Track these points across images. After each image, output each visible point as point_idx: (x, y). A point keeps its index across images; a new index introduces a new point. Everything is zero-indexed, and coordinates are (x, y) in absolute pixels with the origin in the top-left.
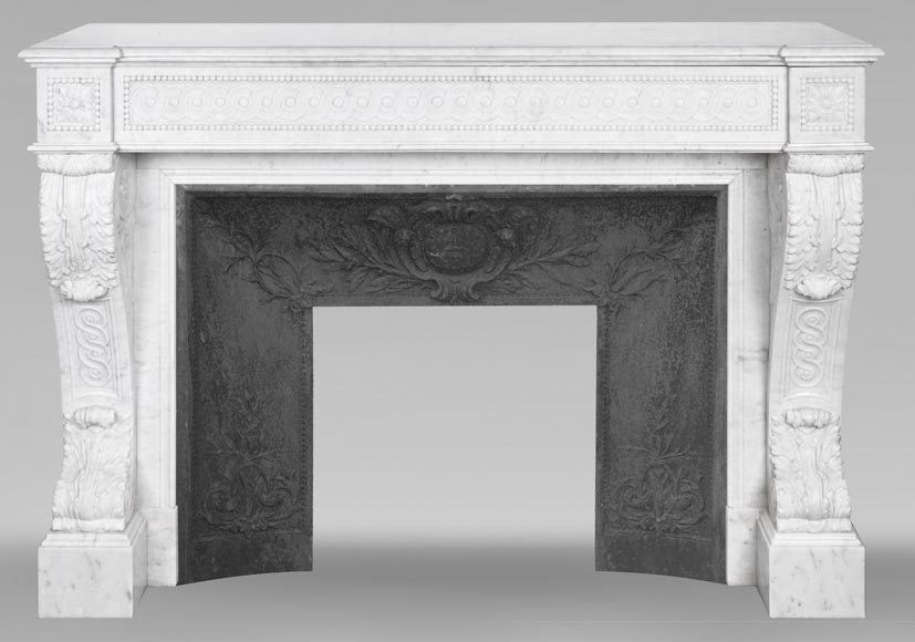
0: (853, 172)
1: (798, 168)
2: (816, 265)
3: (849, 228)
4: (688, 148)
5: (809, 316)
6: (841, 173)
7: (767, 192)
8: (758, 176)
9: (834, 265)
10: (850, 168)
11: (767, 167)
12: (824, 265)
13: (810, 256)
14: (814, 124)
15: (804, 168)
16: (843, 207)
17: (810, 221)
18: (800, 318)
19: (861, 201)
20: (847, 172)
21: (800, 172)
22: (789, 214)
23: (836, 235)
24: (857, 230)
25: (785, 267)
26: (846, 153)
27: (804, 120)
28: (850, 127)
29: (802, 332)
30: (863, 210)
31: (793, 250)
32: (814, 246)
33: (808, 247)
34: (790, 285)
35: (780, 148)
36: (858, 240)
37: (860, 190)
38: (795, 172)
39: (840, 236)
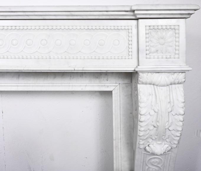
0: (178, 83)
1: (144, 81)
2: (156, 137)
3: (176, 117)
4: (76, 69)
5: (153, 160)
6: (171, 84)
7: (131, 94)
8: (127, 87)
9: (167, 137)
10: (177, 81)
11: (131, 82)
12: (160, 137)
13: (153, 132)
14: (154, 54)
15: (148, 81)
16: (172, 105)
17: (152, 113)
18: (148, 162)
19: (183, 101)
20: (174, 84)
21: (146, 84)
22: (139, 108)
23: (168, 121)
24: (181, 118)
25: (138, 138)
26: (174, 72)
27: (148, 52)
28: (177, 56)
29: (149, 168)
30: (185, 106)
31: (142, 129)
32: (155, 127)
33: (152, 128)
34: (142, 147)
35: (133, 69)
36: (181, 123)
37: (183, 94)
38: (143, 83)
39: (170, 121)
